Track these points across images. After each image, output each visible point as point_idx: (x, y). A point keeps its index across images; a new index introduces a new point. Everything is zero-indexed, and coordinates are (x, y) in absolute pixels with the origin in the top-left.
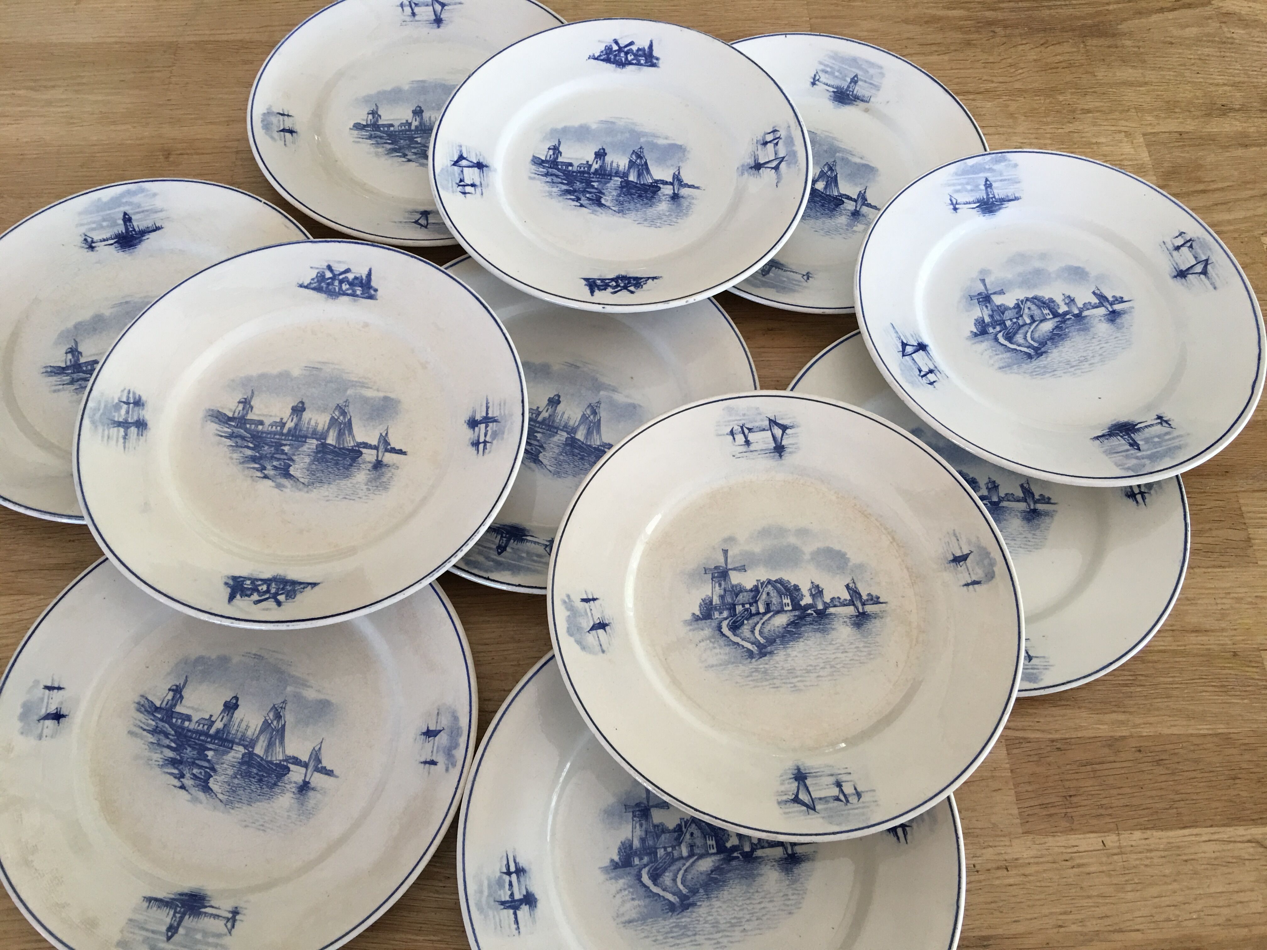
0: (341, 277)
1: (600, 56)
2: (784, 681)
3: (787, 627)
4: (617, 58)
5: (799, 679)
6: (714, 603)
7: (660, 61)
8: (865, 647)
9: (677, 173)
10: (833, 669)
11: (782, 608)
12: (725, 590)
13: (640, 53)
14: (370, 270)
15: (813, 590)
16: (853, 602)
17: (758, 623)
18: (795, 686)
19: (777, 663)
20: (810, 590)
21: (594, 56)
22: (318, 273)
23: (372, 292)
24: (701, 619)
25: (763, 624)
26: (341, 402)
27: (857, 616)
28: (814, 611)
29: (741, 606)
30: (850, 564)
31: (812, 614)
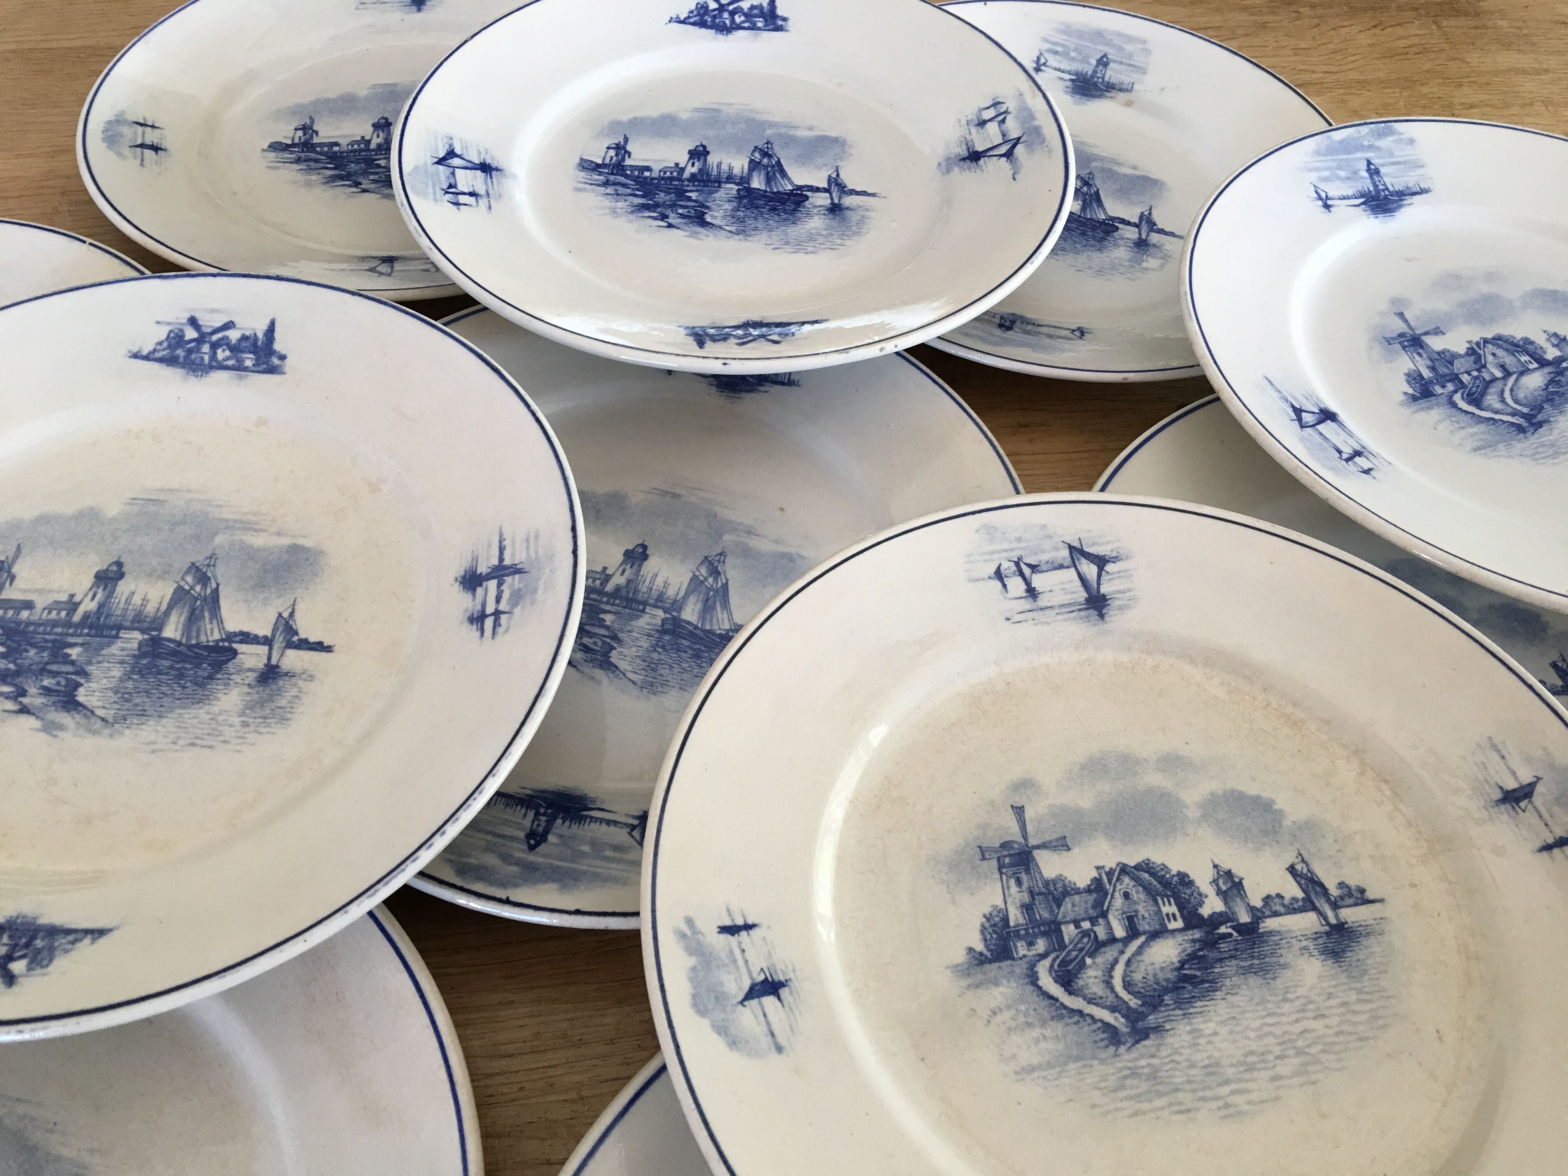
0: (215, 338)
1: (689, 17)
2: (1201, 1094)
3: (1182, 967)
4: (717, 21)
5: (1234, 1086)
6: (1012, 924)
7: (790, 23)
8: (1360, 1001)
9: (834, 175)
10: (1303, 1059)
11: (1163, 925)
12: (1031, 892)
13: (755, 12)
14: (273, 324)
15: (1221, 882)
16: (1312, 903)
17: (1116, 961)
18: (1227, 1106)
19: (1176, 1052)
20: (1215, 881)
21: (678, 17)
22: (170, 332)
23: (276, 361)
24: (990, 962)
25: (1128, 963)
26: (200, 559)
27: (1328, 934)
28: (1233, 928)
29: (1072, 927)
30: (1287, 822)
31: (1230, 935)
